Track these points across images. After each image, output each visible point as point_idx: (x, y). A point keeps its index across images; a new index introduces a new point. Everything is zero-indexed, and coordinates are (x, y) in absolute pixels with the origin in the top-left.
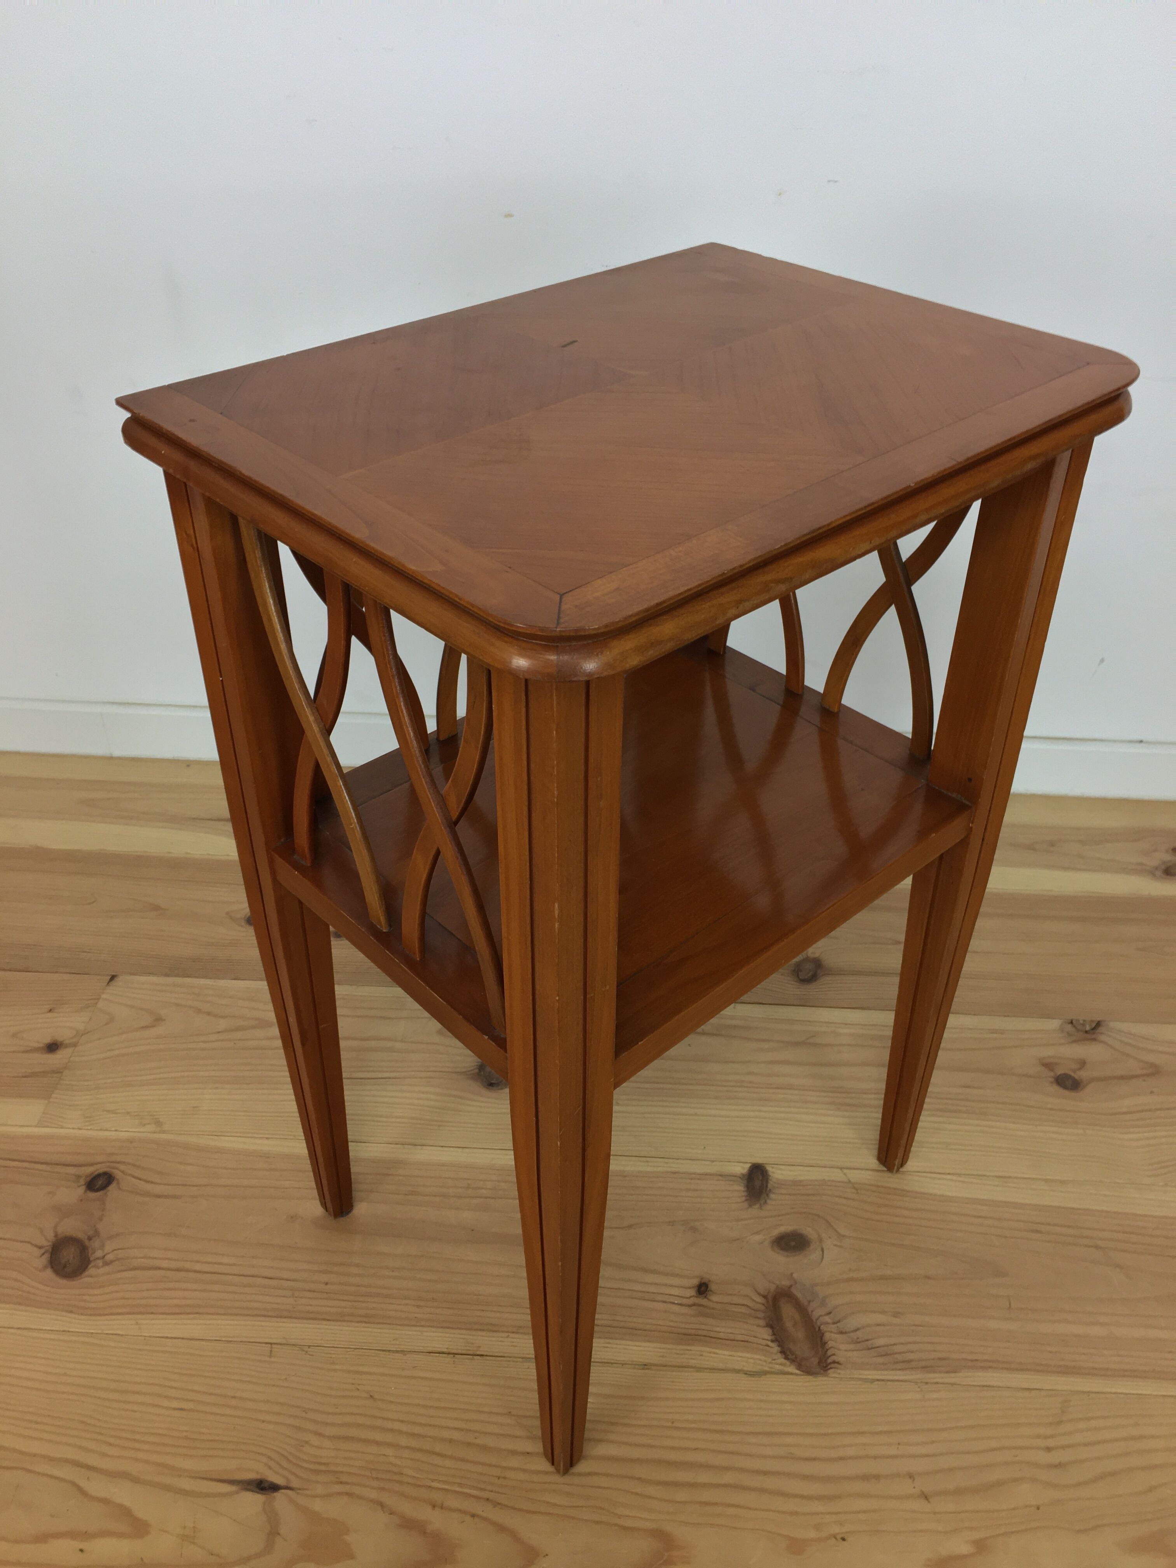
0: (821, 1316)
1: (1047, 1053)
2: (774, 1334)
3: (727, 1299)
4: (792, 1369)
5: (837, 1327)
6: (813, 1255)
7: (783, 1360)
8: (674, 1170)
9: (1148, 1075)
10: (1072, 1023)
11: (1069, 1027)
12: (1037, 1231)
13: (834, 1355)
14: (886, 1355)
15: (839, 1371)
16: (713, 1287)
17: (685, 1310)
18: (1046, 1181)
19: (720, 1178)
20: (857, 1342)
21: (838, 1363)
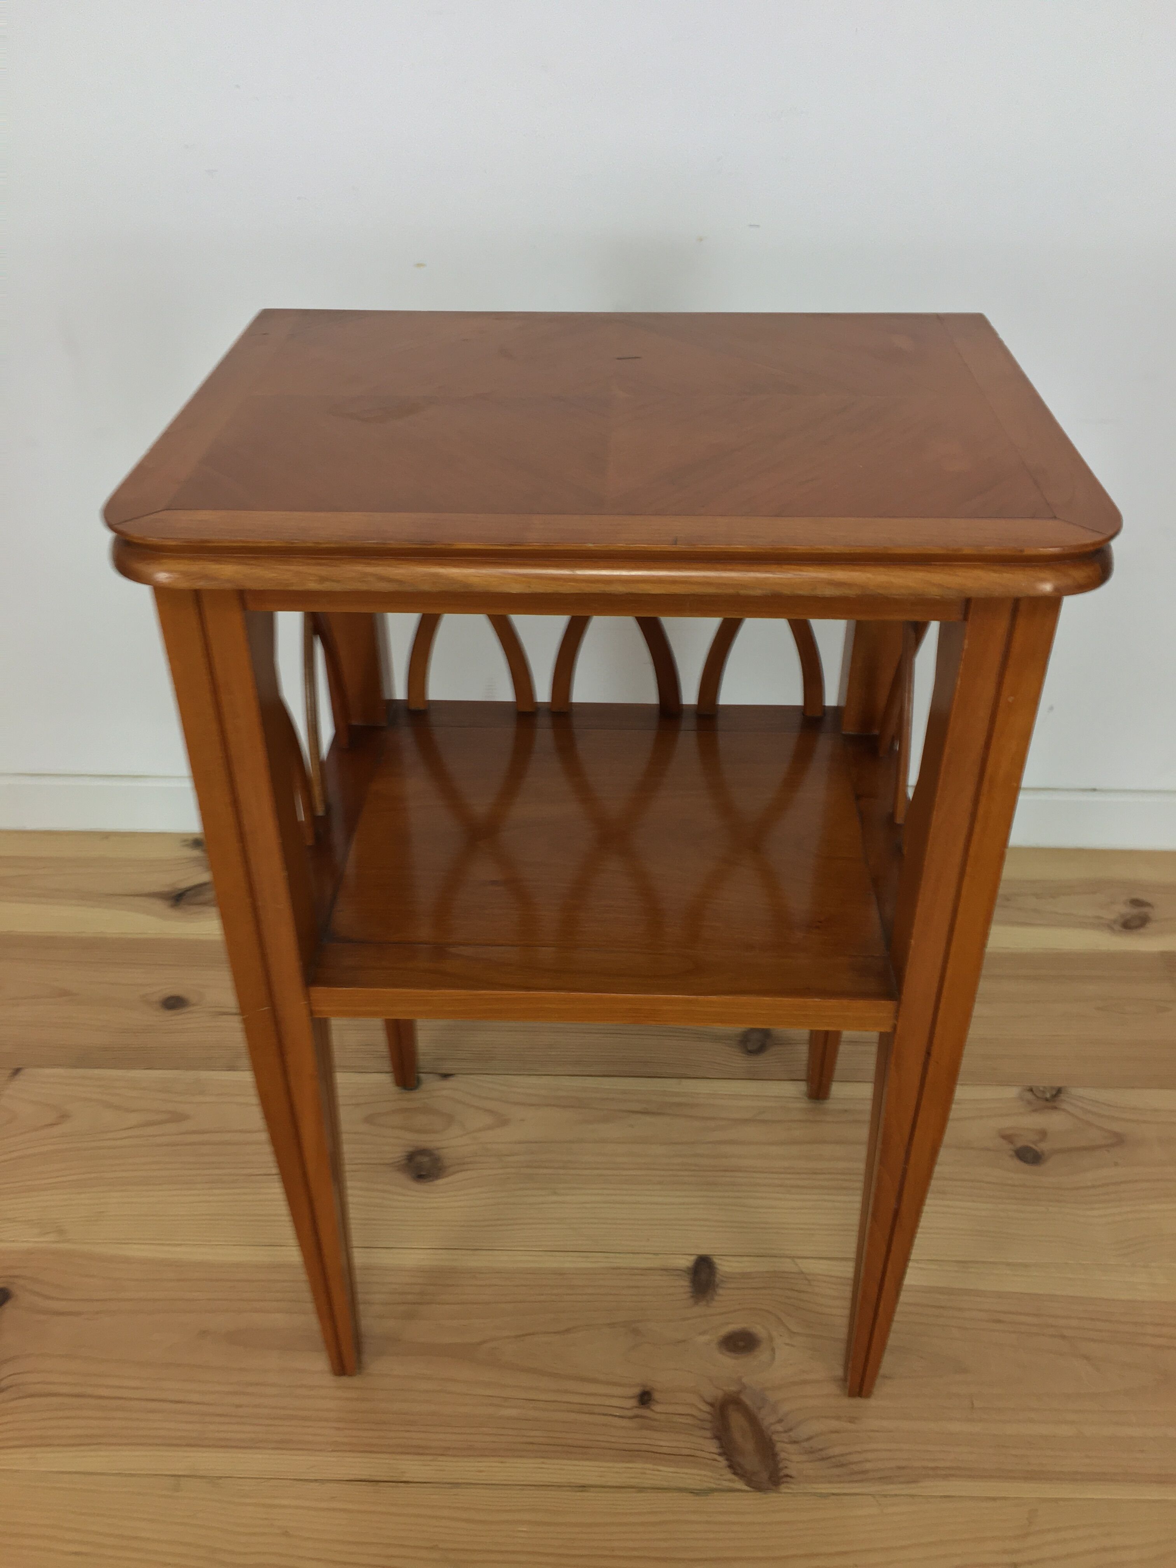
0: (772, 1424)
1: (1007, 1123)
2: (722, 1447)
3: (671, 1409)
4: (740, 1485)
5: (789, 1436)
6: (762, 1355)
7: (733, 1477)
8: (615, 1265)
9: (1112, 1145)
10: (1031, 1090)
11: (1029, 1096)
12: (999, 1321)
13: (786, 1467)
14: (842, 1465)
15: (793, 1486)
16: (656, 1396)
17: (625, 1423)
18: (1008, 1264)
19: (665, 1273)
20: (811, 1452)
21: (791, 1477)
